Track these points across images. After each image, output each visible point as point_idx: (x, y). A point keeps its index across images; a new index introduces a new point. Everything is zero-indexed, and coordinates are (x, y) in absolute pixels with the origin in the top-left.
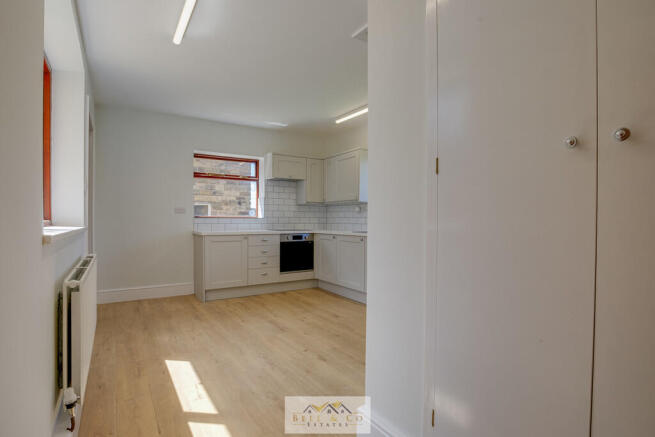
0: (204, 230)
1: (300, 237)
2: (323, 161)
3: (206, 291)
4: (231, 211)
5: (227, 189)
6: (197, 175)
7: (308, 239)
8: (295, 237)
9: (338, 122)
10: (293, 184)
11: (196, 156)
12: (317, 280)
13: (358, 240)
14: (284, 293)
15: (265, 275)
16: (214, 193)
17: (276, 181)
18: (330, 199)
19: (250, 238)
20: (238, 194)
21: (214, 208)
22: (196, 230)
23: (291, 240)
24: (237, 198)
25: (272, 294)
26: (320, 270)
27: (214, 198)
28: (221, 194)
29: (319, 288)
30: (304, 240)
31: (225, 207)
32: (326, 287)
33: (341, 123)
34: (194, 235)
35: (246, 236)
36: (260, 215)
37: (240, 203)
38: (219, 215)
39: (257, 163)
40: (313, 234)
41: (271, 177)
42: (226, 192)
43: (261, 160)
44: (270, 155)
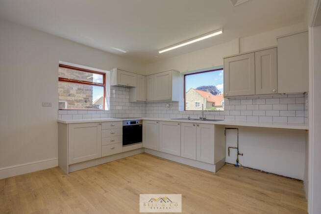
0: (66, 119)
1: (134, 122)
2: (146, 77)
3: (69, 166)
4: (80, 106)
5: (78, 93)
6: (61, 79)
7: (139, 123)
8: (131, 123)
9: (160, 52)
10: (128, 90)
11: (61, 66)
12: (144, 148)
13: (177, 124)
14: (125, 159)
15: (113, 148)
16: (69, 95)
17: (118, 87)
18: (150, 99)
19: (103, 124)
20: (85, 96)
21: (69, 104)
22: (60, 119)
23: (129, 124)
24: (84, 99)
25: (118, 161)
26: (147, 142)
27: (69, 98)
28: (74, 96)
29: (144, 153)
30: (137, 124)
31: (76, 104)
32: (149, 152)
33: (162, 53)
34: (59, 123)
35: (100, 123)
36: (107, 108)
37: (86, 102)
38: (72, 108)
39: (104, 75)
40: (142, 120)
41: (116, 84)
42: (77, 95)
43: (108, 73)
44: (115, 70)
